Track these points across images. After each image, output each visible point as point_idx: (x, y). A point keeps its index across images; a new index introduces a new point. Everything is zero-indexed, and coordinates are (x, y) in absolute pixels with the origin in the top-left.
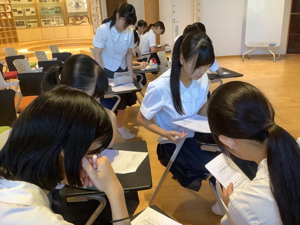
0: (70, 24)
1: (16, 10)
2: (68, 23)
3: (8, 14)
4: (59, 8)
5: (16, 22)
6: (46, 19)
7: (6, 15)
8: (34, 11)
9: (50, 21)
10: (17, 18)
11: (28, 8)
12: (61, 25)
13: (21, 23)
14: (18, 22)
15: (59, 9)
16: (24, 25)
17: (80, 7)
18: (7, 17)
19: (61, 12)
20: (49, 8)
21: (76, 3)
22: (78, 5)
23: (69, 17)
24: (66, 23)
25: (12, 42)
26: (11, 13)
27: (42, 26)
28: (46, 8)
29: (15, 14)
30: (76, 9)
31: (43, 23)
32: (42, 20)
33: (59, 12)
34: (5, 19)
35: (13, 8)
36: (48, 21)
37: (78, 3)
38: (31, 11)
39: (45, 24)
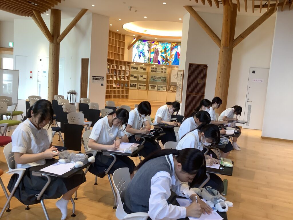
0: (170, 91)
1: (133, 75)
2: (169, 90)
3: (126, 77)
5: (130, 84)
6: (153, 85)
7: (124, 78)
8: (146, 77)
9: (156, 86)
10: (132, 81)
11: (141, 75)
12: (163, 91)
13: (134, 85)
14: (132, 84)
15: (165, 78)
16: (136, 87)
18: (125, 80)
19: (166, 81)
20: (157, 77)
23: (172, 85)
24: (167, 90)
25: (123, 98)
26: (128, 77)
27: (148, 89)
28: (155, 77)
29: (131, 78)
31: (150, 87)
32: (149, 85)
33: (164, 81)
34: (123, 81)
35: (131, 74)
36: (154, 86)
38: (143, 78)
39: (151, 88)
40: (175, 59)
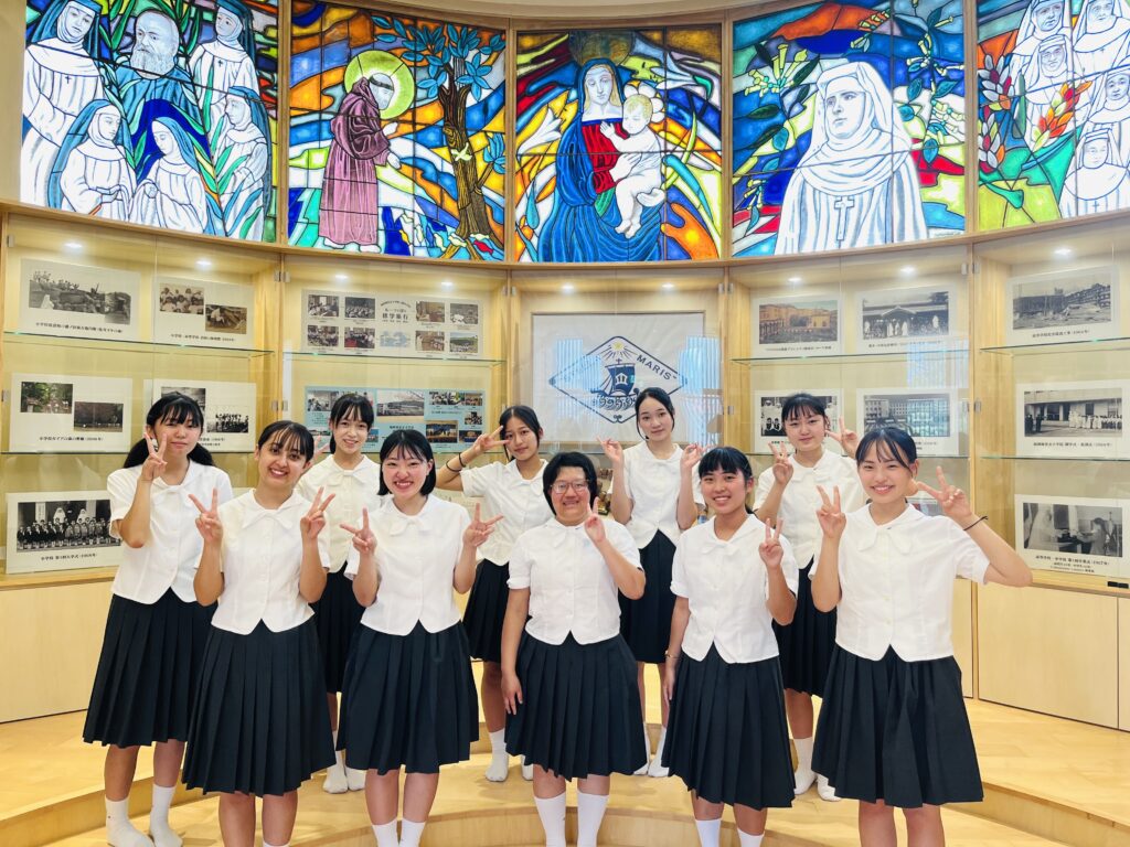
1: (66, 390)
4: (465, 398)
5: (26, 507)
13: (86, 515)
15: (466, 411)
20: (385, 397)
21: (614, 372)
22: (626, 390)
29: (41, 431)
30: (611, 414)
33: (463, 434)
35: (28, 376)
37: (629, 371)
40: (562, 195)
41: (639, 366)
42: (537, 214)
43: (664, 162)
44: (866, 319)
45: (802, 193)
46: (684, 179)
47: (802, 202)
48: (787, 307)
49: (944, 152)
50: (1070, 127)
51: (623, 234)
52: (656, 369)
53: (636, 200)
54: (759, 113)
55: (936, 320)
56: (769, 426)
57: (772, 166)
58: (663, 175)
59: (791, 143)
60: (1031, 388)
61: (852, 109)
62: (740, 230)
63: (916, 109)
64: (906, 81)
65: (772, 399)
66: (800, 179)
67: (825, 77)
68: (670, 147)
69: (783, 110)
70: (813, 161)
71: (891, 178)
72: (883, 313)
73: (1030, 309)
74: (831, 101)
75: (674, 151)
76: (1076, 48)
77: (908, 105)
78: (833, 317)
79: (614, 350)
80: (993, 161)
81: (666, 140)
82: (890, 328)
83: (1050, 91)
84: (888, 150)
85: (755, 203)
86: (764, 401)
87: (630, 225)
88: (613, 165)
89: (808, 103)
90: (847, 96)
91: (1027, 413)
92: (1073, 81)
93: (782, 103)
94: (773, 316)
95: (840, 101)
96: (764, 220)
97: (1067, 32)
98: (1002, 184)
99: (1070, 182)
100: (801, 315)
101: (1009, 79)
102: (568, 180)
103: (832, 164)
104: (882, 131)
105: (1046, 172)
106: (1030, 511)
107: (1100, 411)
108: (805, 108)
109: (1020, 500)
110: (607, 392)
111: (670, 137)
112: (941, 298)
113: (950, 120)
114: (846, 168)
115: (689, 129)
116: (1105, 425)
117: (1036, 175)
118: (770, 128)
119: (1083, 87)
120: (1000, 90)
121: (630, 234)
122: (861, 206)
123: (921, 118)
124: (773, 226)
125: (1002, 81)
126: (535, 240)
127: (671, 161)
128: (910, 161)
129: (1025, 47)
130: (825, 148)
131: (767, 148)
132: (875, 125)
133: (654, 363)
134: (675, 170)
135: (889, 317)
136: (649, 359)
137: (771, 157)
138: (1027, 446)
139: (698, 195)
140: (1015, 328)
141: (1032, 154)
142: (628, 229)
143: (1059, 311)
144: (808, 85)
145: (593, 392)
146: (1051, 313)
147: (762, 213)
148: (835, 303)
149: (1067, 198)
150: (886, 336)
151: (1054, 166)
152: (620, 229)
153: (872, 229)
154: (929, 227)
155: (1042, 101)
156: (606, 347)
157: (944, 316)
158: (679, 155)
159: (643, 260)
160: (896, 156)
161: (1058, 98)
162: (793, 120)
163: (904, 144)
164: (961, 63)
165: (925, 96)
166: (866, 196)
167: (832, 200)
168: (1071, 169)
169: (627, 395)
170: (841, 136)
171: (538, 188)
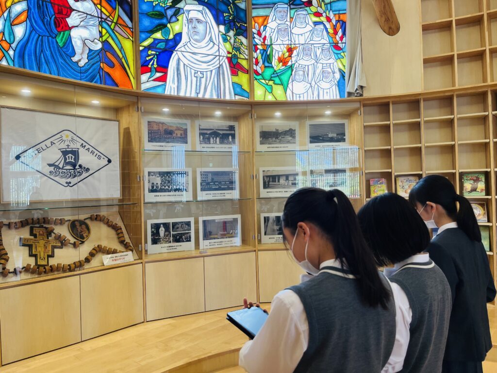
0: (17, 272)
2: (1, 271)
17: (85, 175)
21: (65, 153)
22: (74, 165)
23: (0, 226)
30: (63, 181)
37: (75, 153)
40: (32, 25)
41: (82, 151)
42: (12, 33)
43: (100, 23)
44: (200, 134)
45: (178, 64)
46: (113, 39)
47: (178, 69)
48: (163, 123)
49: (239, 61)
50: (290, 63)
51: (77, 63)
52: (93, 153)
53: (84, 43)
54: (153, 14)
55: (230, 137)
56: (153, 187)
57: (162, 45)
58: (101, 33)
59: (171, 37)
60: (266, 169)
61: (201, 28)
62: (144, 77)
63: (228, 38)
64: (224, 24)
65: (154, 173)
66: (176, 57)
67: (187, 8)
68: (104, 16)
69: (166, 17)
70: (183, 49)
71: (219, 67)
72: (209, 132)
73: (267, 136)
74: (190, 21)
75: (106, 19)
76: (292, 31)
77: (225, 35)
78: (185, 131)
79: (64, 138)
80: (260, 71)
81: (102, 12)
82: (212, 140)
83: (282, 46)
84: (217, 54)
85: (153, 64)
86: (149, 173)
87: (81, 58)
88: (68, 16)
89: (180, 18)
90: (199, 21)
91: (264, 180)
92: (291, 44)
93: (166, 13)
94: (155, 128)
95: (195, 21)
96: (158, 75)
97: (289, 23)
98: (263, 81)
99: (290, 85)
100: (170, 129)
101: (265, 37)
102: (36, 16)
103: (193, 53)
104: (214, 44)
105: (280, 80)
106: (266, 220)
107: (291, 178)
108: (178, 20)
109: (263, 215)
110: (61, 166)
111: (103, 10)
112: (232, 128)
113: (242, 48)
114: (198, 57)
115: (115, 9)
116: (293, 184)
117: (277, 80)
118: (160, 25)
119: (295, 48)
120: (262, 41)
121: (82, 64)
122: (207, 78)
123: (230, 42)
124: (163, 79)
125: (263, 36)
126: (11, 52)
127: (104, 25)
128: (226, 61)
129: (272, 25)
130: (188, 44)
131: (158, 35)
132: (211, 40)
133: (91, 149)
134: (107, 32)
135: (211, 134)
136: (87, 146)
137: (160, 41)
138: (264, 193)
139: (120, 51)
140: (260, 144)
141: (275, 71)
142: (80, 60)
143: (277, 138)
144: (179, 8)
145: (50, 165)
146: (274, 139)
147: (157, 71)
148: (186, 124)
149: (289, 92)
150: (210, 143)
151: (284, 78)
152: (75, 59)
153: (212, 90)
154: (235, 94)
155: (279, 50)
156: (58, 136)
157: (233, 136)
158: (110, 23)
159: (91, 82)
160: (221, 58)
161: (285, 50)
162: (172, 24)
163: (223, 53)
164: (246, 24)
165: (231, 33)
166: (209, 73)
167: (193, 72)
168: (290, 81)
169: (74, 169)
170: (196, 40)
171: (13, 15)
